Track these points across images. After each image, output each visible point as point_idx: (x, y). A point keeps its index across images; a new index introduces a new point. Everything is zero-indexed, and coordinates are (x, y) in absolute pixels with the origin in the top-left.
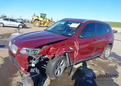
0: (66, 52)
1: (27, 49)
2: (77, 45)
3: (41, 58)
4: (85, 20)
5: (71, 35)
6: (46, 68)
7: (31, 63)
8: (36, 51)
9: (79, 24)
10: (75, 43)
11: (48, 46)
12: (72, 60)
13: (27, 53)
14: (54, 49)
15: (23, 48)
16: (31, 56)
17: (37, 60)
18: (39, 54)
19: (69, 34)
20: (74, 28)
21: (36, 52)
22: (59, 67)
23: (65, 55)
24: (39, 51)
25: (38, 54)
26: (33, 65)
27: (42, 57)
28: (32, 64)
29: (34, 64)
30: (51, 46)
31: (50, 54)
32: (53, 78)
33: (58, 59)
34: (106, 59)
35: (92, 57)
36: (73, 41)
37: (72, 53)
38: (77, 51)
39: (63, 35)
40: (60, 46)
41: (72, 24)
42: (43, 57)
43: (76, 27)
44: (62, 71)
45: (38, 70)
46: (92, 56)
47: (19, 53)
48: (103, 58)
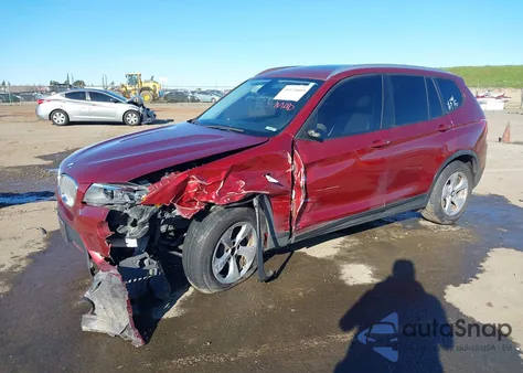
0: (254, 195)
1: (106, 186)
2: (300, 167)
3: (159, 216)
4: (335, 68)
5: (274, 130)
6: (180, 255)
7: (123, 236)
8: (135, 191)
9: (312, 84)
10: (290, 158)
11: (180, 174)
12: (285, 226)
13: (108, 200)
14: (204, 183)
15: (95, 185)
16: (118, 209)
17: (143, 224)
18: (149, 202)
19: (267, 128)
20: (289, 102)
21: (136, 195)
22: (233, 250)
23: (251, 205)
24: (145, 191)
25: (145, 204)
26: (132, 243)
27: (162, 215)
28: (127, 241)
29: (133, 238)
30: (191, 173)
31: (191, 202)
32: (206, 287)
33: (221, 219)
34: (446, 222)
35: (376, 212)
36: (280, 153)
37: (281, 196)
38: (299, 188)
39: (246, 132)
40: (223, 174)
41: (288, 87)
42: (167, 216)
43: (297, 100)
44: (248, 266)
45: (155, 262)
46: (372, 210)
47: (84, 203)
48: (436, 219)
